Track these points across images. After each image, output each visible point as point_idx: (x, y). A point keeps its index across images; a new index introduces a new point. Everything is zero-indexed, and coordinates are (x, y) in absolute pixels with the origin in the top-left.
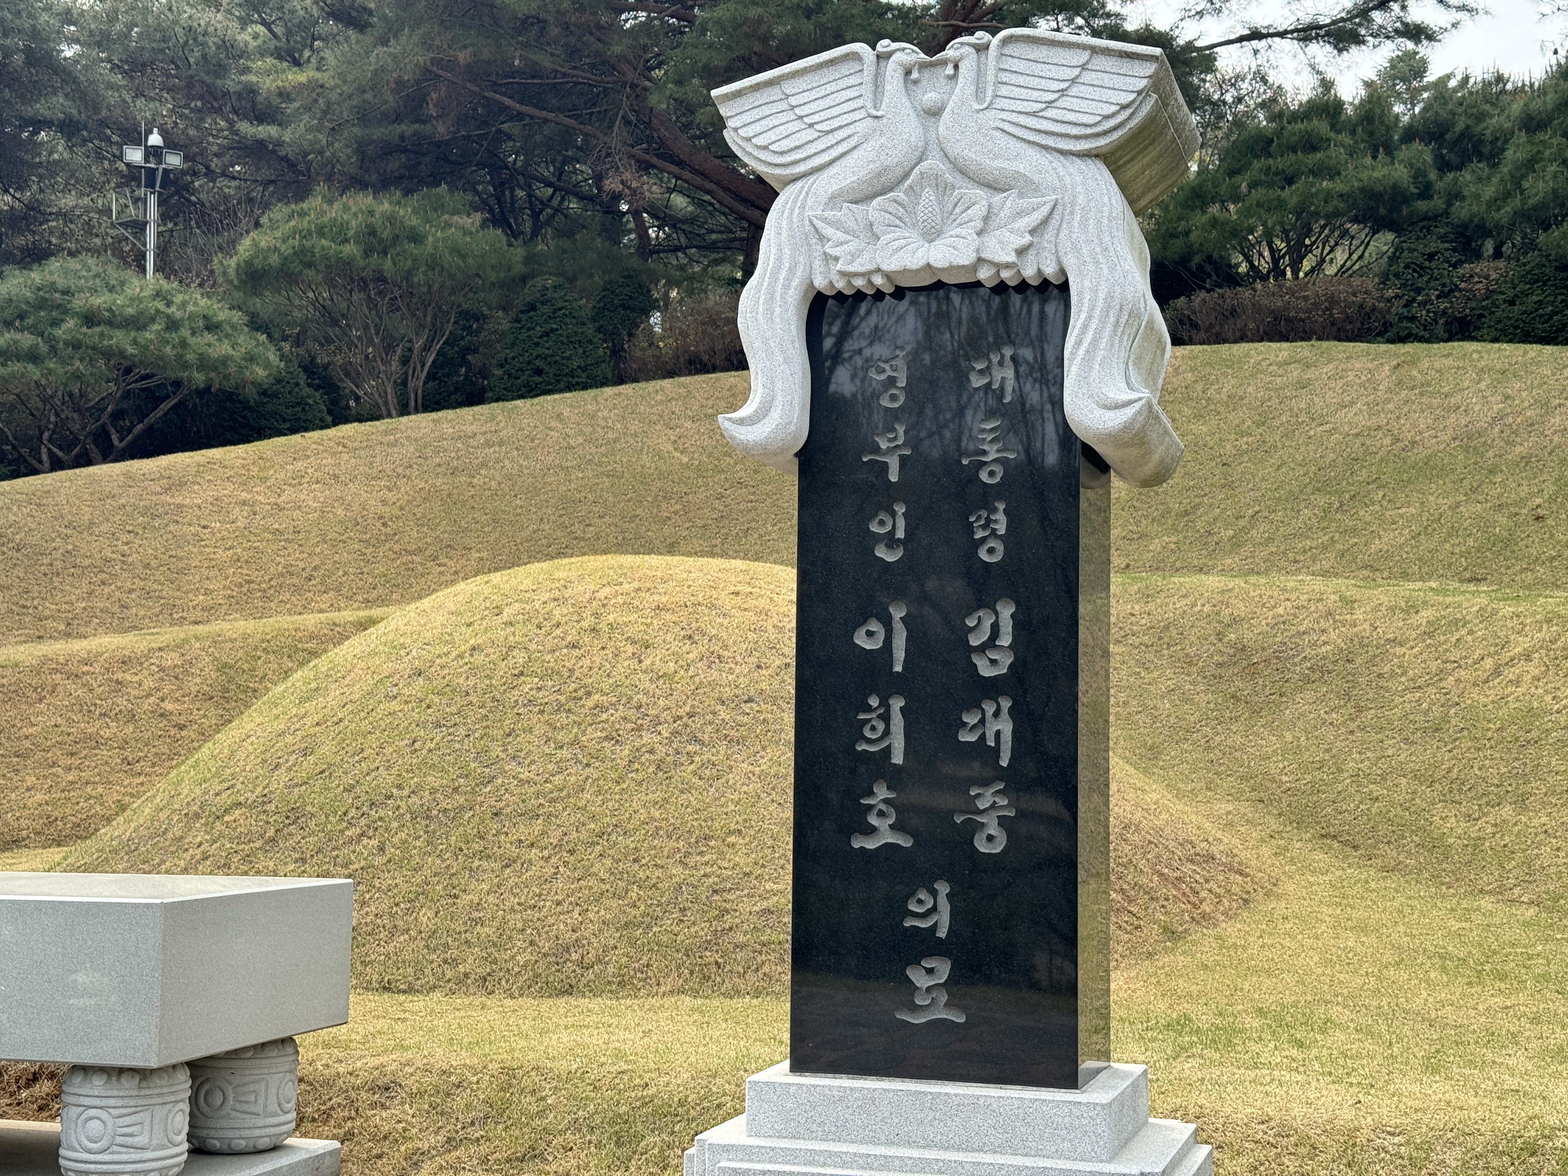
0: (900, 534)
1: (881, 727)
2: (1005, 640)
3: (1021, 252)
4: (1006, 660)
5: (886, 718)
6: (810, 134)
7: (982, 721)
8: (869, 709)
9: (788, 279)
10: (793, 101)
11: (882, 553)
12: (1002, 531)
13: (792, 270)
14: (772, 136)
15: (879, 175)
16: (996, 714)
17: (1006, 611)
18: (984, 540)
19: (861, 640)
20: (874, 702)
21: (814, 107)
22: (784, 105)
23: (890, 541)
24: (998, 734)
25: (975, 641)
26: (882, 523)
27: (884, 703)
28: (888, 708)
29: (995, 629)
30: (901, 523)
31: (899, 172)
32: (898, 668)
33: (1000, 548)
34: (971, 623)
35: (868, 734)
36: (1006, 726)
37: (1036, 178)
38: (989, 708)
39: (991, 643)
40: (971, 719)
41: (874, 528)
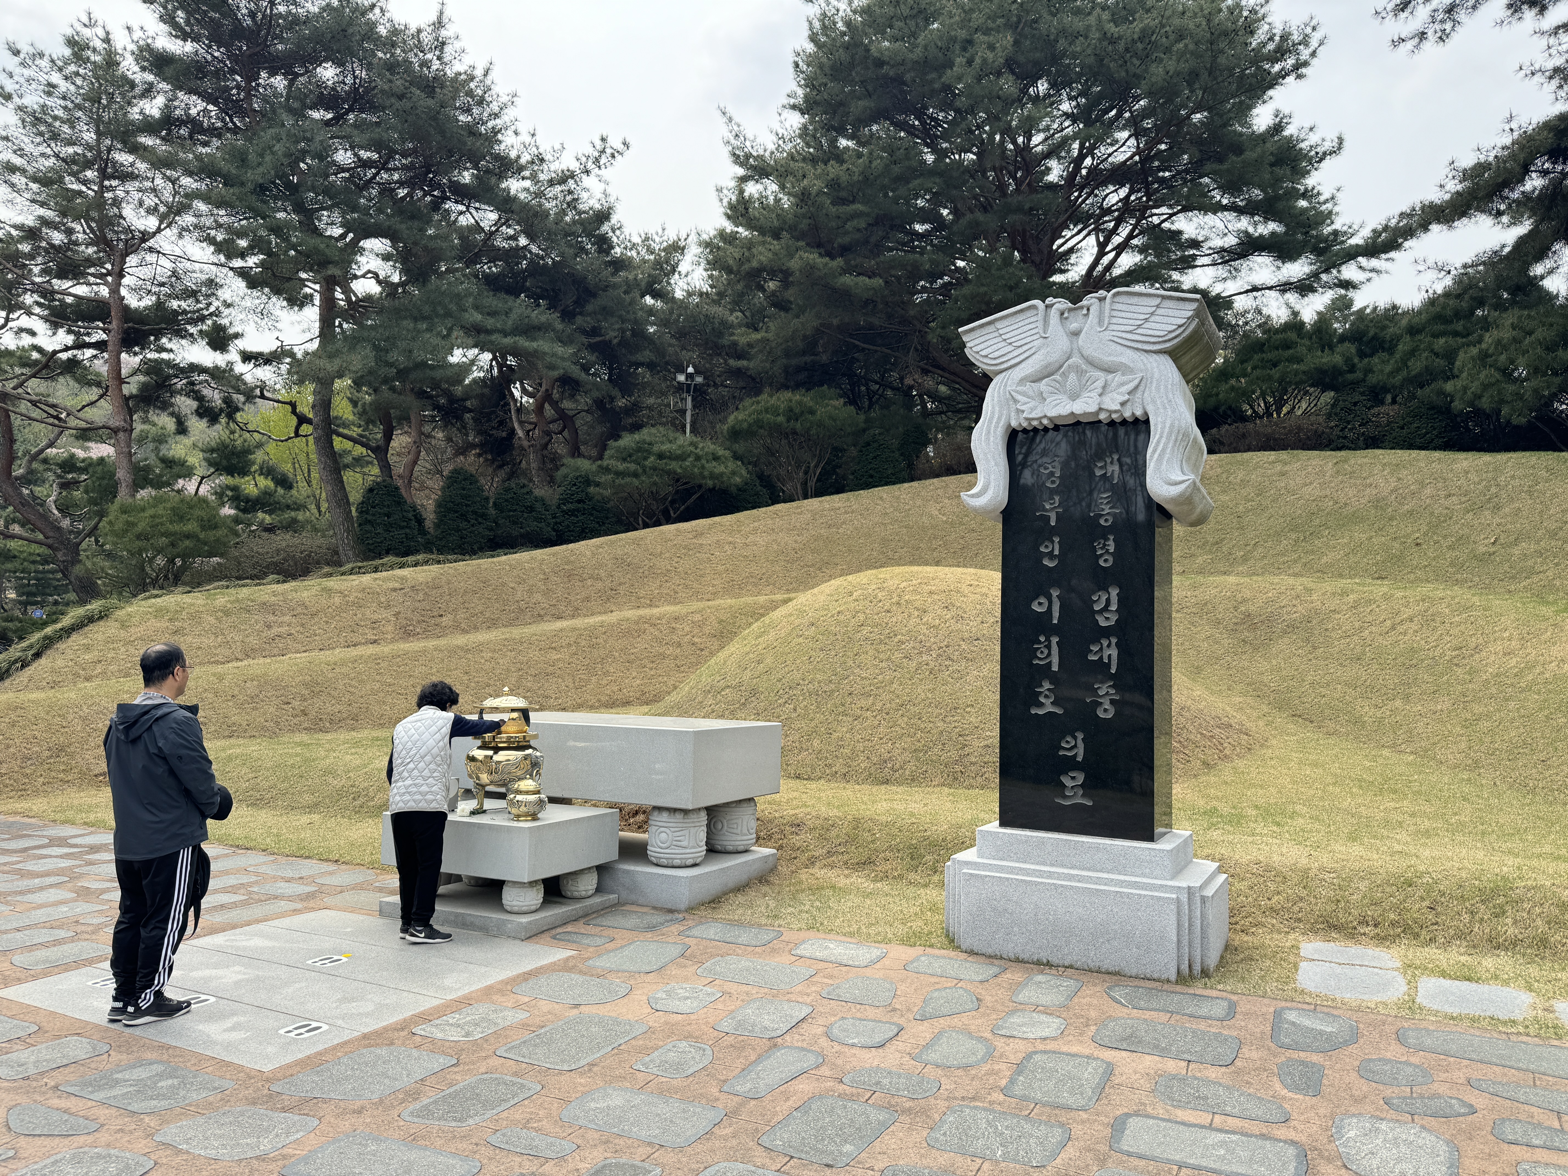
0: (1056, 552)
1: (1046, 652)
2: (1114, 607)
3: (1123, 404)
4: (1114, 618)
5: (1049, 647)
6: (1010, 348)
7: (1101, 649)
8: (1040, 642)
9: (998, 423)
10: (1001, 332)
11: (1046, 562)
12: (1112, 551)
13: (999, 418)
14: (990, 350)
15: (1046, 367)
16: (1109, 646)
17: (1114, 592)
18: (1102, 555)
19: (1035, 607)
20: (1042, 639)
21: (1012, 334)
22: (996, 334)
23: (1051, 556)
24: (1110, 656)
25: (1097, 608)
26: (1046, 547)
27: (1048, 640)
28: (1050, 642)
29: (1108, 601)
30: (1057, 547)
31: (1057, 365)
32: (1055, 621)
33: (1111, 559)
34: (1095, 598)
35: (1039, 655)
36: (1114, 652)
37: (1131, 365)
38: (1105, 643)
39: (1106, 609)
40: (1095, 648)
41: (1042, 549)
